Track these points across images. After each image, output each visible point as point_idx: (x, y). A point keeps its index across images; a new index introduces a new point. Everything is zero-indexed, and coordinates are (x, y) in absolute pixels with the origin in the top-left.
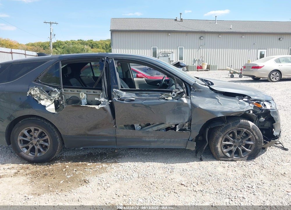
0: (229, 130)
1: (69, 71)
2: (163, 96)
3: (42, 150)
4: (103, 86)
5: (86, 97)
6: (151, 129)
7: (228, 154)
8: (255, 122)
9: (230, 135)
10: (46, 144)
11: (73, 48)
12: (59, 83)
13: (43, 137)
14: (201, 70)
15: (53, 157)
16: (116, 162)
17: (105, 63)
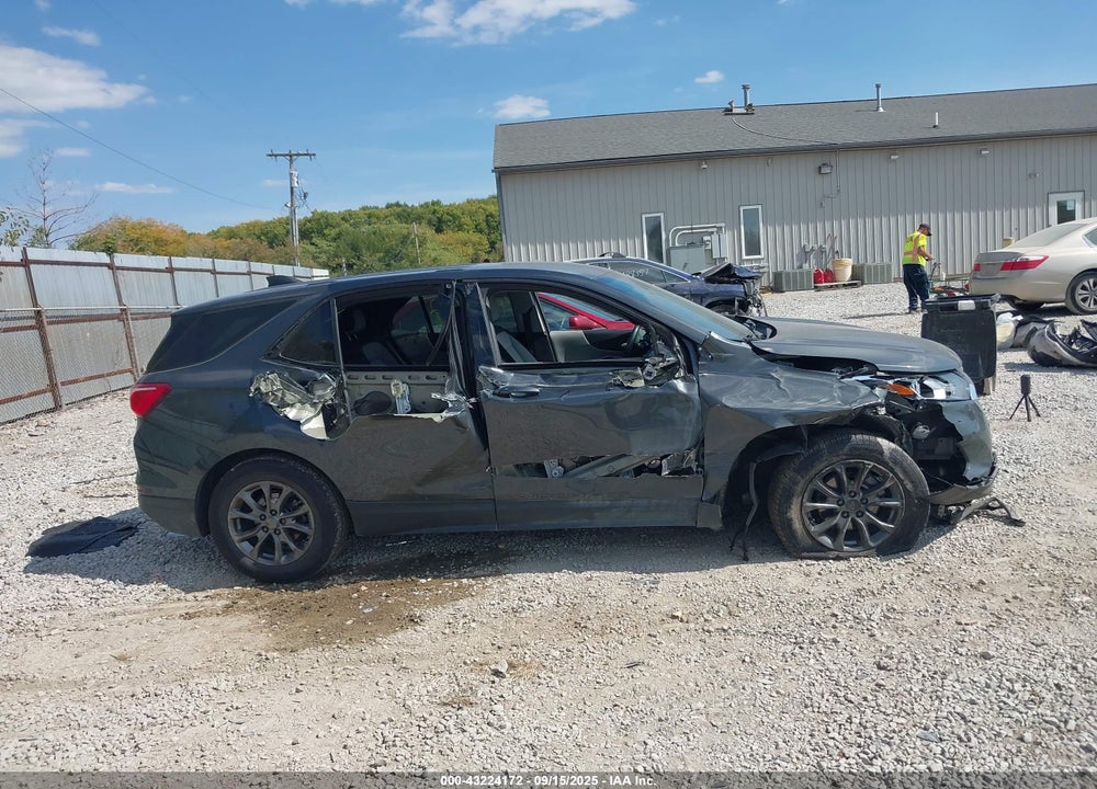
0: (822, 466)
1: (360, 323)
2: (619, 377)
3: (292, 546)
4: (452, 360)
5: (407, 391)
6: (590, 473)
7: (826, 540)
8: (900, 440)
9: (828, 483)
10: (304, 529)
11: (373, 236)
12: (335, 359)
13: (295, 509)
14: (831, 287)
15: (324, 563)
16: (498, 573)
17: (452, 297)
